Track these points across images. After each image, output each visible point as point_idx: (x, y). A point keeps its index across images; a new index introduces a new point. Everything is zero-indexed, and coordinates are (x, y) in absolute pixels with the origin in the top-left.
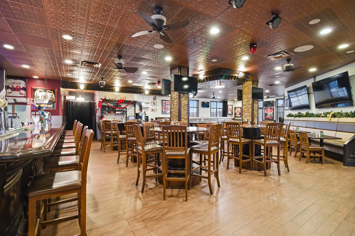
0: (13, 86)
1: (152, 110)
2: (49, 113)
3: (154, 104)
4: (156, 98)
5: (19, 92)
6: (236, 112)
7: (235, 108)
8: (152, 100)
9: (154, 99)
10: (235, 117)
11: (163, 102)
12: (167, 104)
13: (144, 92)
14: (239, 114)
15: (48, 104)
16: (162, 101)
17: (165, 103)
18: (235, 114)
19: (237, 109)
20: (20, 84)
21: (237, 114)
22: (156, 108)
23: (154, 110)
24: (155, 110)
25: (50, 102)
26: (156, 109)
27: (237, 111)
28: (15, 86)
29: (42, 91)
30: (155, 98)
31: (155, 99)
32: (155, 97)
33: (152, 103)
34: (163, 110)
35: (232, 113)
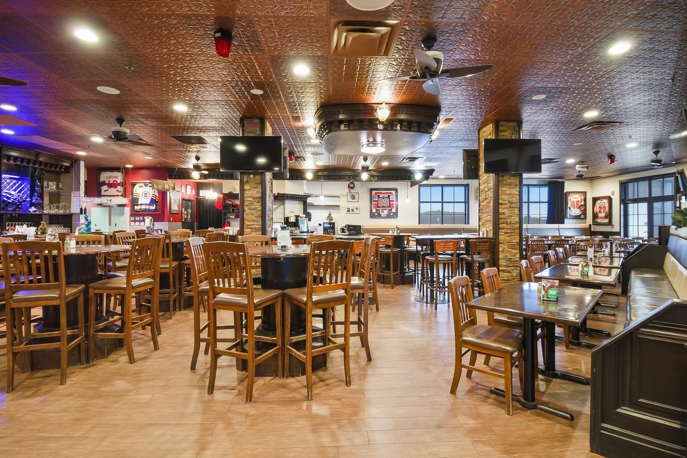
0: (109, 181)
1: (349, 211)
2: (150, 218)
3: (353, 197)
4: (354, 185)
5: (116, 189)
6: (598, 209)
7: (595, 200)
8: (347, 190)
9: (349, 187)
10: (595, 223)
11: (374, 192)
12: (381, 196)
13: (301, 176)
14: (606, 217)
15: (149, 205)
16: (371, 190)
17: (379, 196)
18: (595, 216)
19: (598, 202)
20: (117, 177)
21: (601, 215)
22: (357, 206)
23: (353, 210)
24: (355, 210)
25: (153, 201)
26: (357, 209)
27: (600, 207)
28: (111, 182)
29: (142, 186)
30: (352, 185)
31: (352, 188)
32: (352, 183)
33: (349, 197)
34: (374, 211)
35: (584, 212)
